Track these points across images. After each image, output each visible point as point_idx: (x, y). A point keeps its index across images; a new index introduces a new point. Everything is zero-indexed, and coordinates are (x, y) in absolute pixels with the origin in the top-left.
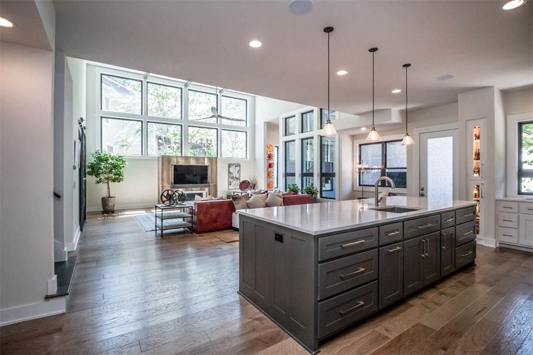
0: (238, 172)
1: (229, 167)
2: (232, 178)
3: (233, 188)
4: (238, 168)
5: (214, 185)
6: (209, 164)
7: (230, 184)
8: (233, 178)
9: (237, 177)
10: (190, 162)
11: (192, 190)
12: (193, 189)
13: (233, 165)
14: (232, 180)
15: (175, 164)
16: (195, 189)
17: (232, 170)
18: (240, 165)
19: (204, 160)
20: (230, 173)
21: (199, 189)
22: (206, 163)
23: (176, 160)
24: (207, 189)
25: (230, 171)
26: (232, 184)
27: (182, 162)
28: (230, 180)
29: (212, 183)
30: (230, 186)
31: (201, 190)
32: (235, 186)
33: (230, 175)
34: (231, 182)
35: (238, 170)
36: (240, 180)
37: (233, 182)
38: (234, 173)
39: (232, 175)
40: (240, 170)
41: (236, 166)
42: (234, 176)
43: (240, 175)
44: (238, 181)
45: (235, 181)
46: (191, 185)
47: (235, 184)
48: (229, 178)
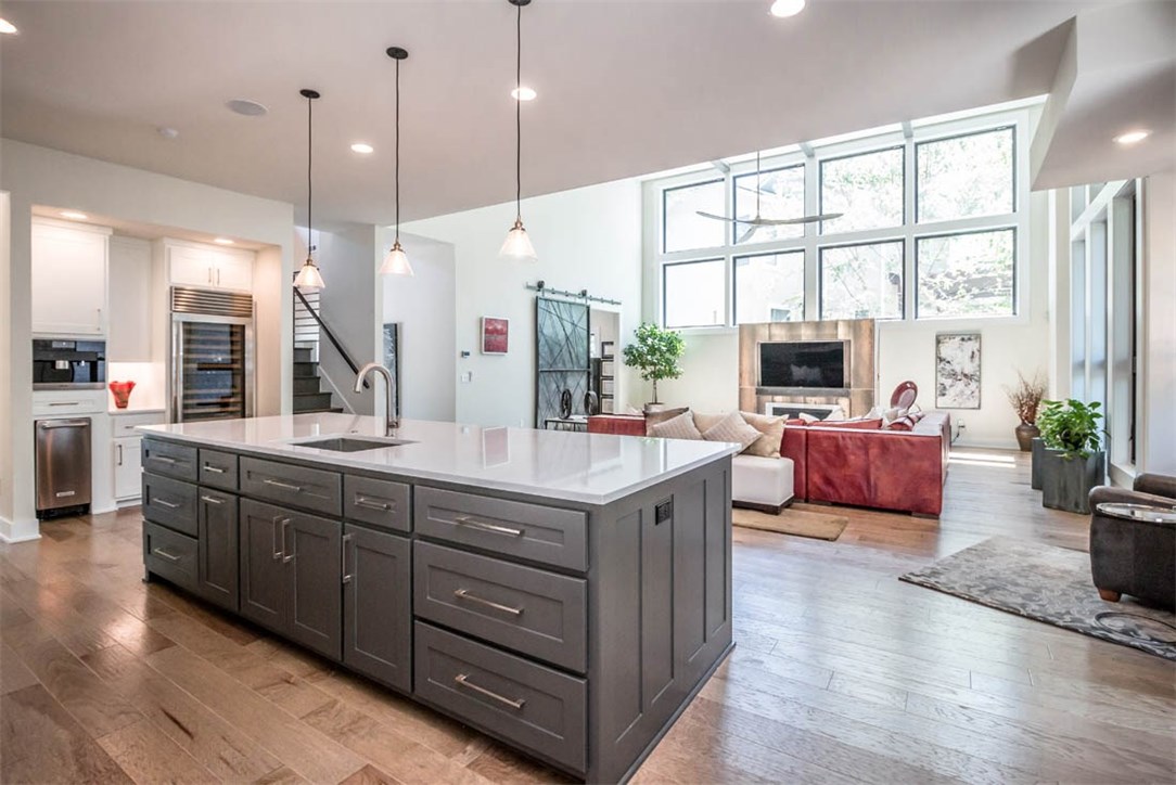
0: (972, 356)
1: (938, 342)
2: (949, 376)
3: (955, 404)
4: (972, 346)
5: (867, 392)
6: (851, 338)
7: (942, 391)
8: (953, 375)
9: (966, 372)
10: (800, 336)
11: (805, 403)
12: (808, 399)
13: (952, 336)
14: (948, 382)
15: (766, 341)
16: (814, 399)
17: (947, 350)
18: (978, 337)
19: (836, 327)
20: (940, 359)
21: (823, 399)
22: (842, 334)
23: (766, 333)
24: (844, 402)
25: (943, 355)
26: (951, 392)
27: (780, 336)
28: (943, 380)
29: (857, 386)
30: (940, 399)
31: (828, 403)
32: (960, 400)
33: (942, 365)
34: (945, 388)
35: (973, 353)
36: (979, 381)
37: (951, 386)
38: (957, 360)
39: (948, 367)
40: (979, 351)
41: (963, 340)
42: (958, 370)
43: (980, 366)
44: (973, 385)
45: (960, 385)
46: (801, 388)
47: (962, 392)
48: (939, 374)
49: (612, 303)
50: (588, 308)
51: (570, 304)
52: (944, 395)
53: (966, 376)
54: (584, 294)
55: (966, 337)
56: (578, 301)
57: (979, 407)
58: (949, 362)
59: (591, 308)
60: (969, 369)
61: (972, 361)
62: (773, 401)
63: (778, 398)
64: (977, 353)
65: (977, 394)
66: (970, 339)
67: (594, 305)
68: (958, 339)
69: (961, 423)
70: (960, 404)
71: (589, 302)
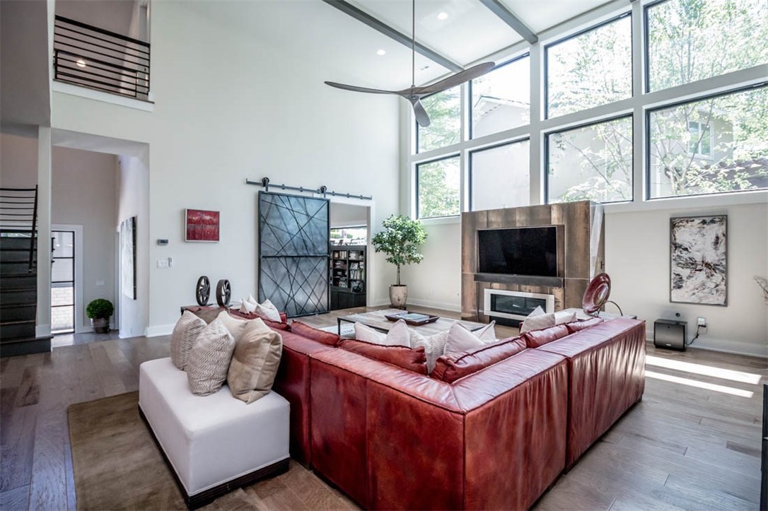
0: (717, 242)
1: (673, 225)
2: (686, 265)
3: (694, 299)
4: (717, 229)
5: (579, 281)
6: (565, 223)
7: (678, 283)
8: (692, 264)
9: (709, 260)
10: (515, 222)
11: (520, 291)
13: (689, 219)
14: (685, 272)
15: (484, 228)
17: (684, 235)
18: (724, 219)
19: (550, 212)
20: (675, 246)
21: (536, 288)
22: (555, 219)
23: (485, 220)
24: (558, 292)
25: (679, 241)
26: (689, 285)
27: (497, 224)
28: (679, 270)
29: (571, 275)
30: (675, 292)
31: (542, 292)
32: (701, 294)
33: (677, 252)
34: (681, 279)
35: (717, 238)
36: (725, 271)
37: (689, 277)
38: (695, 248)
39: (685, 255)
40: (726, 235)
41: (704, 222)
42: (698, 258)
43: (726, 253)
44: (718, 277)
45: (701, 276)
46: (515, 275)
47: (703, 284)
48: (673, 263)
49: (361, 198)
50: (328, 201)
51: (304, 198)
52: (680, 287)
53: (708, 265)
54: (323, 190)
55: (708, 220)
56: (316, 195)
57: (726, 304)
58: (686, 249)
59: (331, 201)
60: (712, 257)
61: (716, 248)
62: (491, 288)
63: (496, 285)
64: (722, 238)
65: (722, 287)
66: (713, 222)
67: (333, 199)
68: (697, 221)
69: (701, 321)
70: (700, 298)
71: (328, 197)
